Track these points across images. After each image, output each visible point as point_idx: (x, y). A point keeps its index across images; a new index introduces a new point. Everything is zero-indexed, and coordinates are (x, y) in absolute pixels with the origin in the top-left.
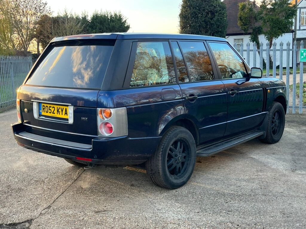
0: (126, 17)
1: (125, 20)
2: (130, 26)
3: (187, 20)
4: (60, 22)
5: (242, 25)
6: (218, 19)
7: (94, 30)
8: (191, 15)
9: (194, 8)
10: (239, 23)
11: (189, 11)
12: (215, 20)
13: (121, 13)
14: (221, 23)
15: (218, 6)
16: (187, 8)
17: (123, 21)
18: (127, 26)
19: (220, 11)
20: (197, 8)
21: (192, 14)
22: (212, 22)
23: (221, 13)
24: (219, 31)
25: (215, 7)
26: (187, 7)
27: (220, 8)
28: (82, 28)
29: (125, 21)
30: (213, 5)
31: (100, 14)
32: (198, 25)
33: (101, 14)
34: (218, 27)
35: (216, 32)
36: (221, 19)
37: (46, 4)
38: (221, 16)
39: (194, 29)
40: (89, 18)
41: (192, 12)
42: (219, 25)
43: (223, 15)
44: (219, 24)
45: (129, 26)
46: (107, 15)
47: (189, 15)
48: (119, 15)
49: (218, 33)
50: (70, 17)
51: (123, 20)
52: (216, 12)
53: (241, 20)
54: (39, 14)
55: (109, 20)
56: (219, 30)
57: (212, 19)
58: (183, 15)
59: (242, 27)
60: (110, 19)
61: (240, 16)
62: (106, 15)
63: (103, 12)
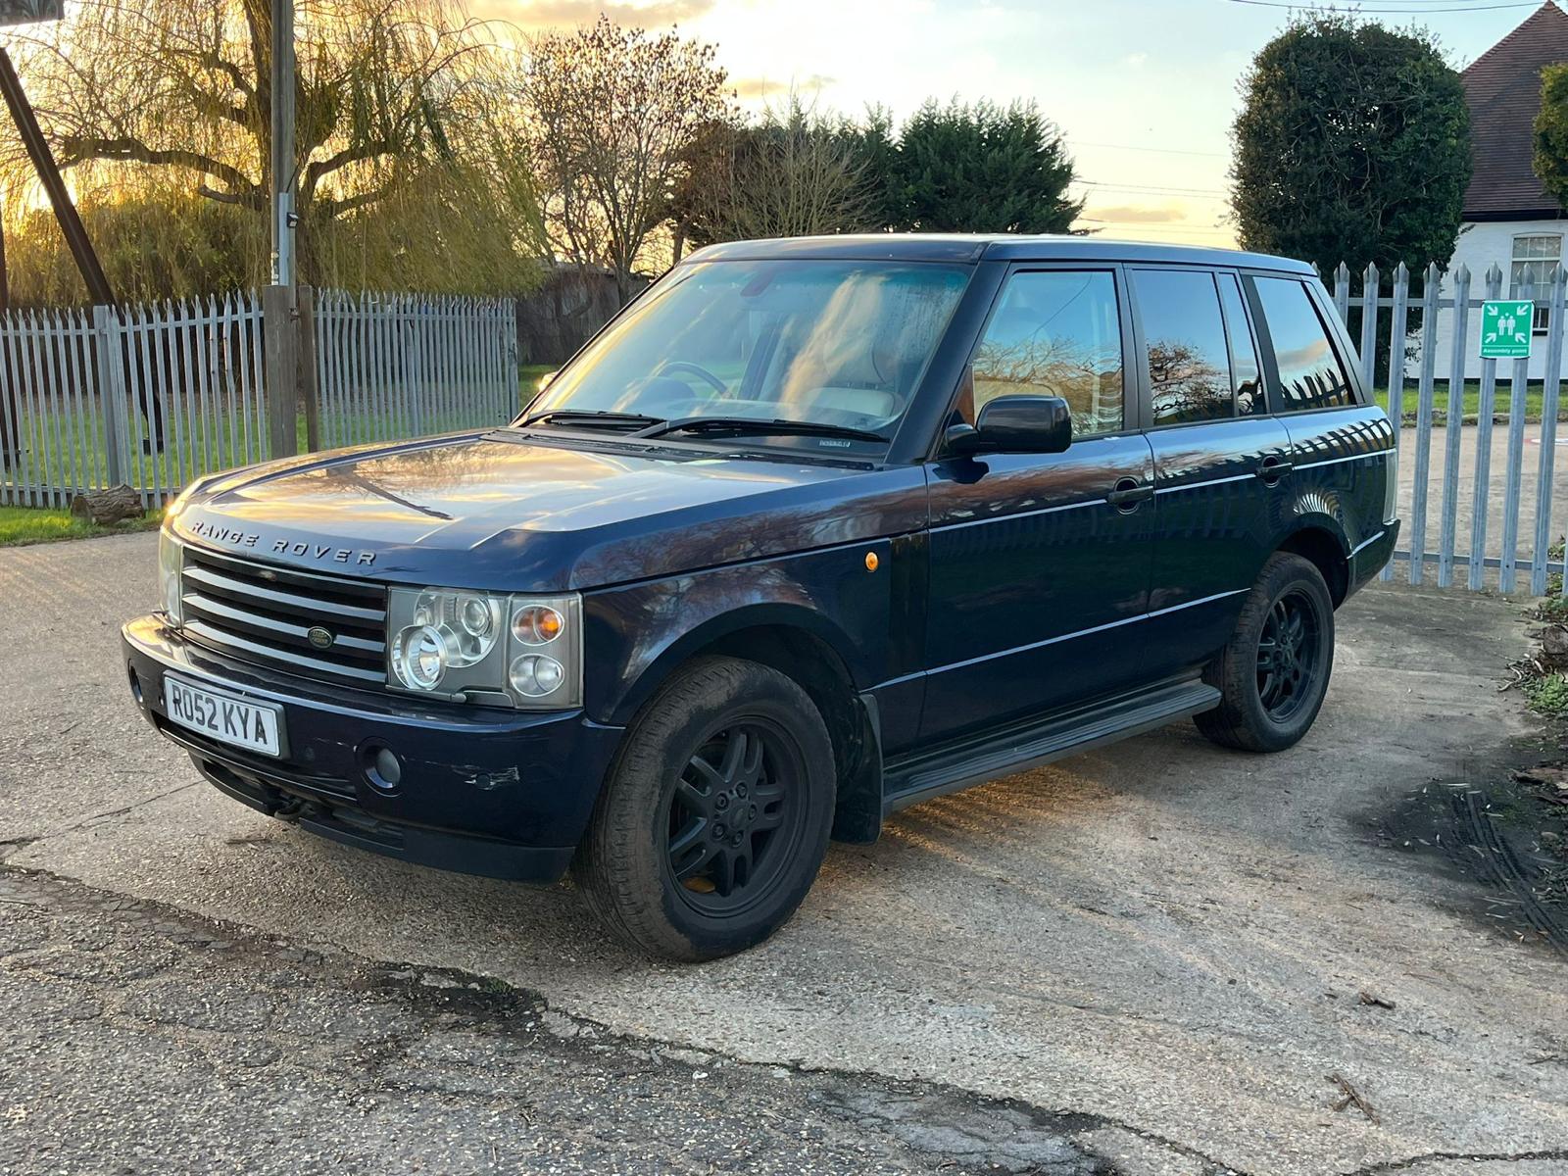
0: (1057, 130)
1: (1051, 142)
2: (1073, 171)
3: (1269, 148)
4: (763, 153)
5: (1548, 173)
6: (1417, 142)
7: (911, 187)
8: (1286, 126)
9: (1302, 95)
10: (1538, 162)
11: (1278, 105)
12: (1402, 148)
13: (1037, 112)
14: (1428, 161)
15: (1419, 83)
16: (1270, 97)
17: (1045, 145)
18: (1062, 167)
19: (1429, 104)
20: (1320, 92)
21: (1294, 119)
22: (1385, 158)
23: (1433, 117)
24: (1418, 200)
25: (1406, 88)
26: (1270, 90)
27: (1430, 90)
28: (855, 178)
29: (1054, 147)
30: (1397, 80)
31: (944, 114)
32: (1316, 170)
33: (951, 114)
34: (1416, 182)
35: (1405, 203)
36: (1433, 143)
37: (721, 78)
38: (1430, 132)
39: (1299, 187)
40: (895, 136)
41: (1293, 110)
42: (1417, 172)
43: (1443, 123)
44: (1423, 166)
45: (1070, 167)
46: (980, 121)
47: (1280, 123)
48: (1029, 121)
49: (1414, 210)
50: (816, 132)
51: (1046, 143)
52: (1412, 113)
53: (1548, 145)
54: (690, 117)
55: (985, 140)
56: (1418, 195)
57: (1386, 141)
58: (1250, 126)
59: (1550, 182)
60: (986, 136)
61: (1543, 127)
62: (974, 121)
63: (961, 105)
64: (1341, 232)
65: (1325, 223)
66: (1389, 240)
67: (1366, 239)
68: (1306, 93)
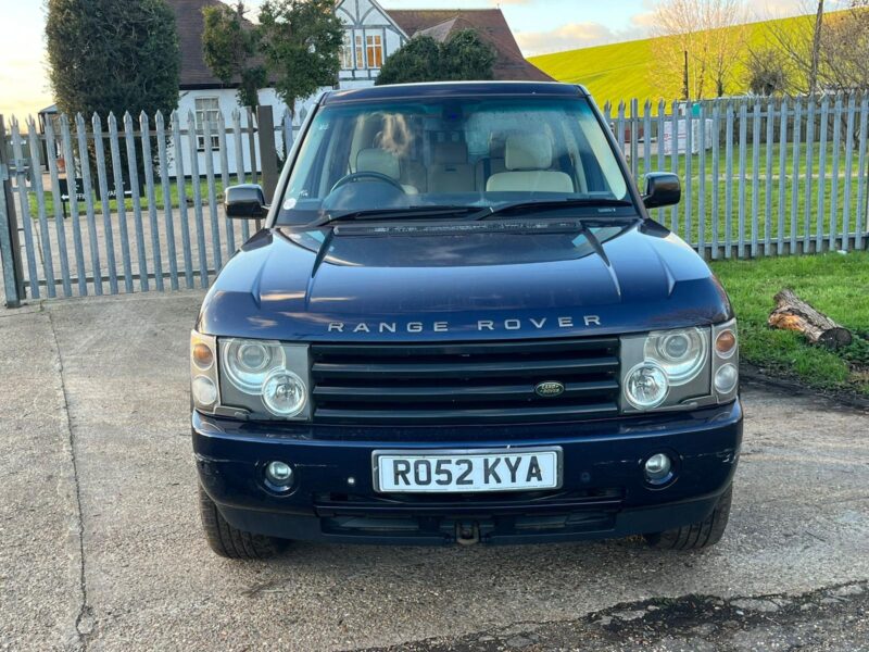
6: (158, 45)
8: (82, 32)
9: (88, 14)
10: (207, 58)
11: (74, 20)
12: (150, 48)
14: (165, 55)
15: (153, 12)
16: (69, 14)
19: (161, 24)
20: (98, 14)
21: (86, 29)
22: (142, 54)
23: (166, 31)
24: (162, 77)
25: (145, 13)
26: (67, 10)
27: (160, 16)
30: (140, 9)
32: (104, 59)
34: (160, 67)
35: (156, 79)
36: (166, 45)
38: (165, 40)
39: (94, 69)
41: (85, 23)
42: (161, 62)
43: (170, 35)
44: (163, 58)
47: (78, 31)
52: (151, 28)
53: (212, 49)
56: (162, 74)
57: (140, 45)
58: (58, 32)
59: (215, 69)
61: (207, 40)
64: (124, 95)
65: (115, 90)
66: (152, 99)
67: (140, 100)
68: (91, 14)
